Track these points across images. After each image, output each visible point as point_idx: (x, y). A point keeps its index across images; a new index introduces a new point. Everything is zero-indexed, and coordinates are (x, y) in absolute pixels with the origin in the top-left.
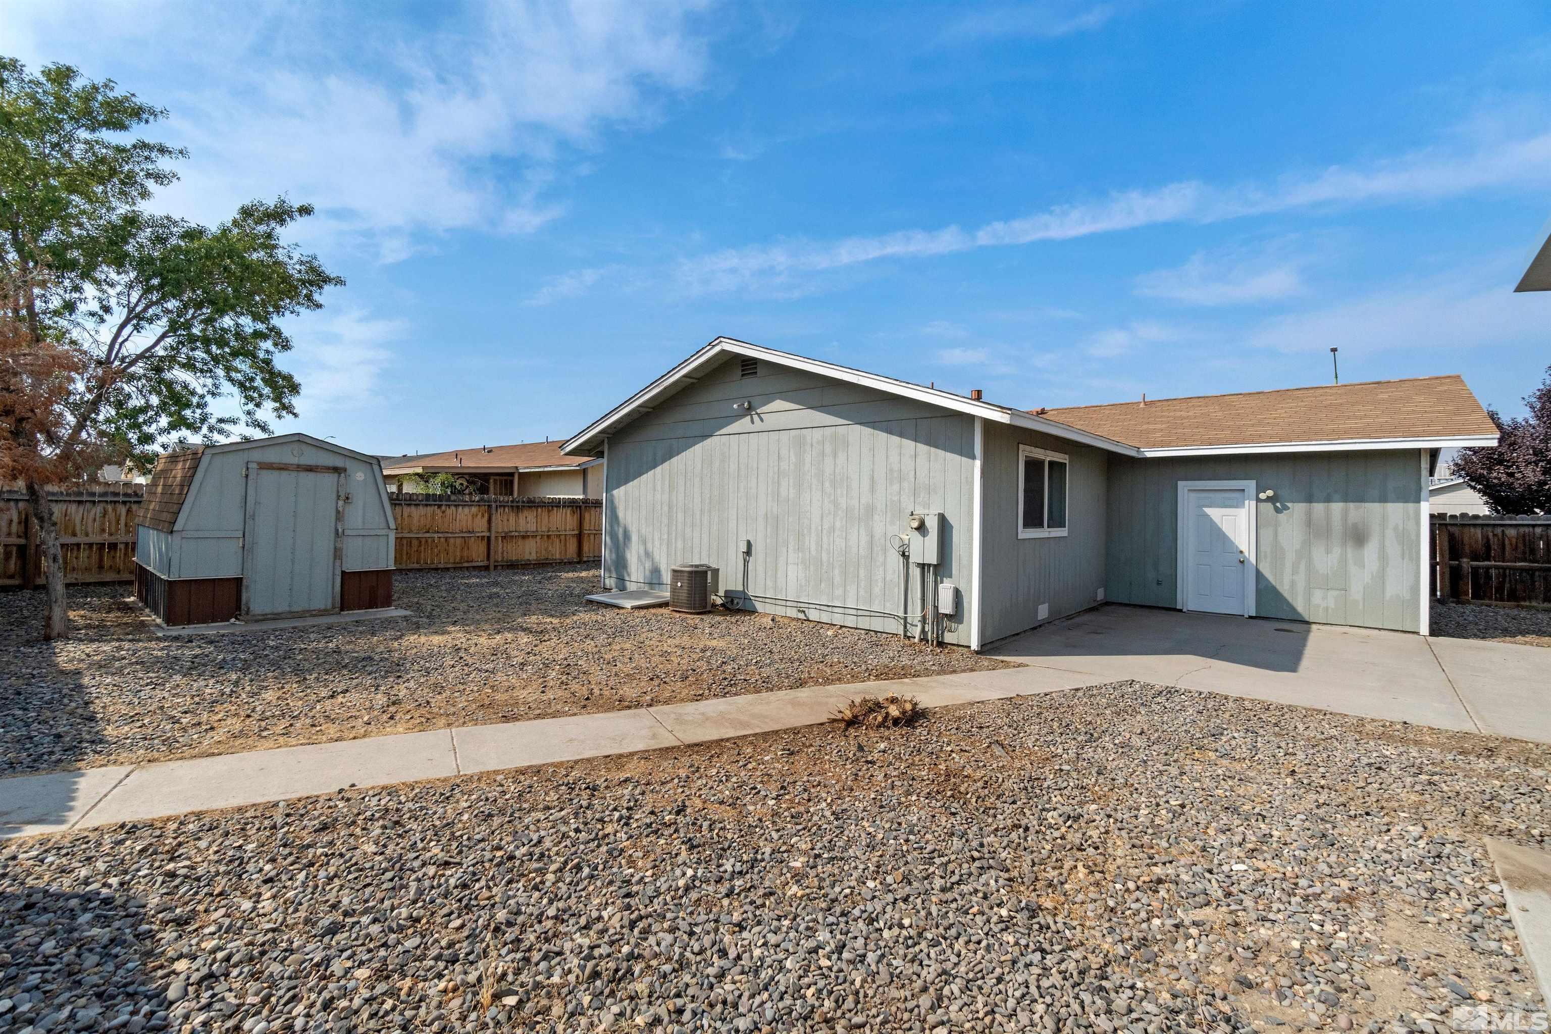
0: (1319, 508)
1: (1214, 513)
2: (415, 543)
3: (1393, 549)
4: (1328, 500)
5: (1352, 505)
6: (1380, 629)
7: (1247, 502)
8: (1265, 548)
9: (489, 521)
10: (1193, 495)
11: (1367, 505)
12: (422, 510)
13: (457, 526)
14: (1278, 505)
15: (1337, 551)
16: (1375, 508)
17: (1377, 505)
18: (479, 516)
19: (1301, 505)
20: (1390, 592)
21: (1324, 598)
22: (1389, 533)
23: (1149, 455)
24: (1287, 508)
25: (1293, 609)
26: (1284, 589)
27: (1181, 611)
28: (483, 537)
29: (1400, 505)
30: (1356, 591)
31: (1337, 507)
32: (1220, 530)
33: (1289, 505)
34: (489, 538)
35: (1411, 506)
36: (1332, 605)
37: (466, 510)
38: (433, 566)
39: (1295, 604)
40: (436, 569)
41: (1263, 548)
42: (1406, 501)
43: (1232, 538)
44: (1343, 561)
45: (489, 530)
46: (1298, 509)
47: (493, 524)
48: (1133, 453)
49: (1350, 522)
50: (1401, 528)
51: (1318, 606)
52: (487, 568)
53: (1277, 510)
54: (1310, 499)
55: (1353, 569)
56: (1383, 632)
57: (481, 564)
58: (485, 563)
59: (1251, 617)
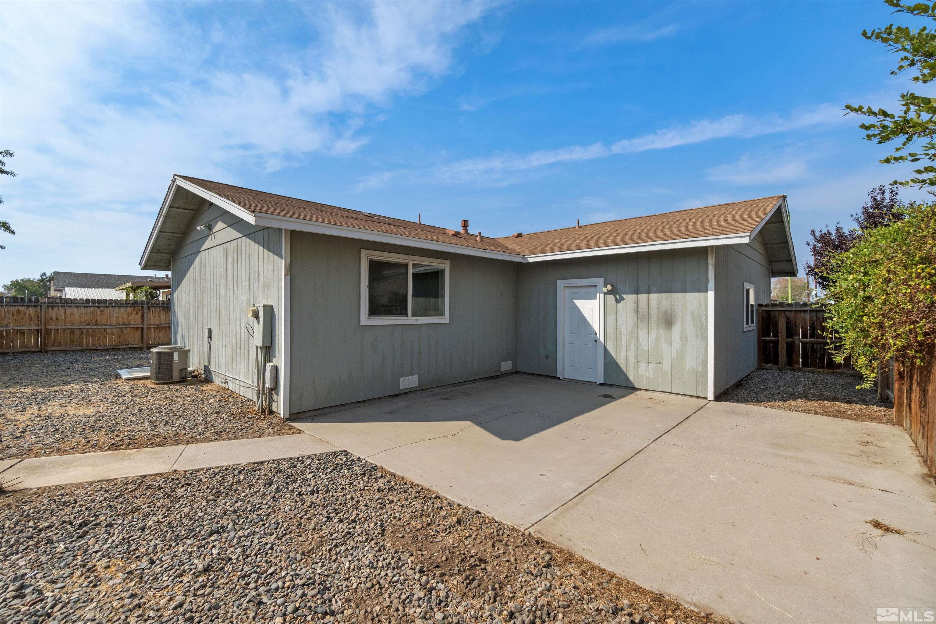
0: (643, 297)
1: (580, 303)
2: (77, 333)
3: (691, 331)
4: (649, 292)
5: (663, 295)
6: (682, 395)
7: (598, 295)
8: (609, 331)
9: (142, 317)
10: (567, 290)
11: (673, 294)
12: (83, 310)
13: (114, 321)
14: (617, 296)
15: (654, 333)
16: (678, 296)
17: (679, 295)
18: (134, 313)
19: (631, 295)
20: (688, 365)
21: (647, 370)
22: (688, 317)
23: (530, 260)
24: (623, 299)
25: (627, 379)
26: (621, 362)
27: (559, 378)
28: (137, 328)
29: (695, 294)
30: (667, 365)
31: (654, 297)
32: (583, 317)
33: (624, 296)
34: (142, 328)
35: (702, 294)
36: (651, 375)
37: (122, 310)
38: (94, 348)
39: (628, 375)
40: (97, 350)
41: (608, 331)
42: (699, 291)
43: (591, 323)
44: (658, 340)
45: (143, 323)
46: (630, 298)
47: (145, 319)
48: (519, 259)
49: (663, 309)
50: (695, 313)
51: (643, 375)
52: (141, 349)
53: (617, 301)
54: (637, 292)
55: (664, 346)
56: (684, 397)
57: (137, 346)
58: (140, 345)
59: (601, 384)
